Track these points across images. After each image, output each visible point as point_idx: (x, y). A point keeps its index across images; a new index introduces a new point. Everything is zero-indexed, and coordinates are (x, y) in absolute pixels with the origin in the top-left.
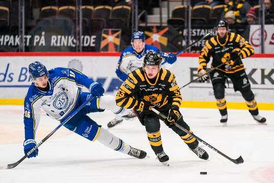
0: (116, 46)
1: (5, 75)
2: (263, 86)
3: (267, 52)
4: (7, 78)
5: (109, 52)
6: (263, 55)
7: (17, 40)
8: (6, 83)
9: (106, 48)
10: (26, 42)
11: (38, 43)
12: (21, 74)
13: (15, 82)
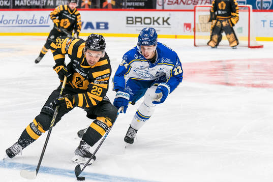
0: (89, 5)
1: (32, 20)
2: (163, 26)
3: (165, 8)
4: (34, 22)
5: (86, 9)
6: (163, 10)
7: (39, 3)
8: (33, 25)
9: (84, 7)
10: (43, 4)
11: (50, 4)
12: (41, 20)
13: (38, 24)
